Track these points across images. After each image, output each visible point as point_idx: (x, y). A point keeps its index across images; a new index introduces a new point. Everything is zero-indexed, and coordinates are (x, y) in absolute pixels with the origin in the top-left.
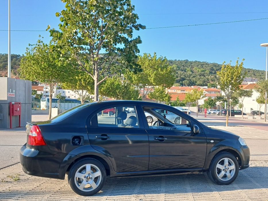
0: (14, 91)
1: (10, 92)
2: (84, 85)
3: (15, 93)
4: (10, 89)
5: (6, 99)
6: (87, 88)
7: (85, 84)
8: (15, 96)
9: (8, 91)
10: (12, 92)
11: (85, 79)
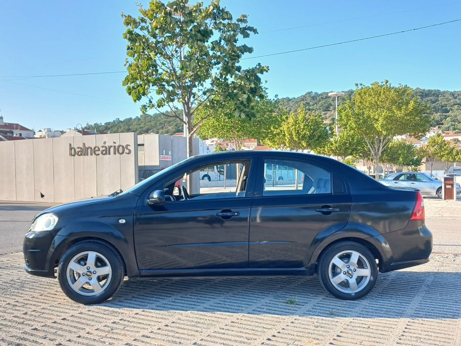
0: (170, 153)
1: (164, 154)
2: (297, 140)
3: (172, 155)
4: (164, 151)
5: (158, 164)
6: (302, 144)
7: (298, 138)
8: (172, 160)
9: (161, 153)
10: (167, 154)
11: (298, 131)
